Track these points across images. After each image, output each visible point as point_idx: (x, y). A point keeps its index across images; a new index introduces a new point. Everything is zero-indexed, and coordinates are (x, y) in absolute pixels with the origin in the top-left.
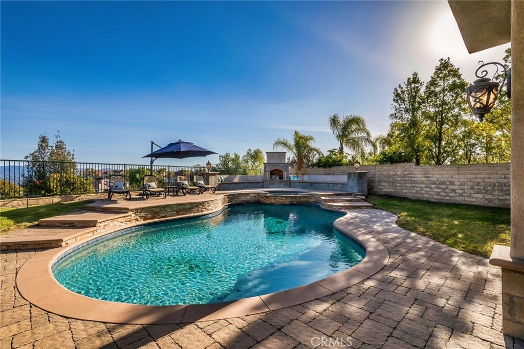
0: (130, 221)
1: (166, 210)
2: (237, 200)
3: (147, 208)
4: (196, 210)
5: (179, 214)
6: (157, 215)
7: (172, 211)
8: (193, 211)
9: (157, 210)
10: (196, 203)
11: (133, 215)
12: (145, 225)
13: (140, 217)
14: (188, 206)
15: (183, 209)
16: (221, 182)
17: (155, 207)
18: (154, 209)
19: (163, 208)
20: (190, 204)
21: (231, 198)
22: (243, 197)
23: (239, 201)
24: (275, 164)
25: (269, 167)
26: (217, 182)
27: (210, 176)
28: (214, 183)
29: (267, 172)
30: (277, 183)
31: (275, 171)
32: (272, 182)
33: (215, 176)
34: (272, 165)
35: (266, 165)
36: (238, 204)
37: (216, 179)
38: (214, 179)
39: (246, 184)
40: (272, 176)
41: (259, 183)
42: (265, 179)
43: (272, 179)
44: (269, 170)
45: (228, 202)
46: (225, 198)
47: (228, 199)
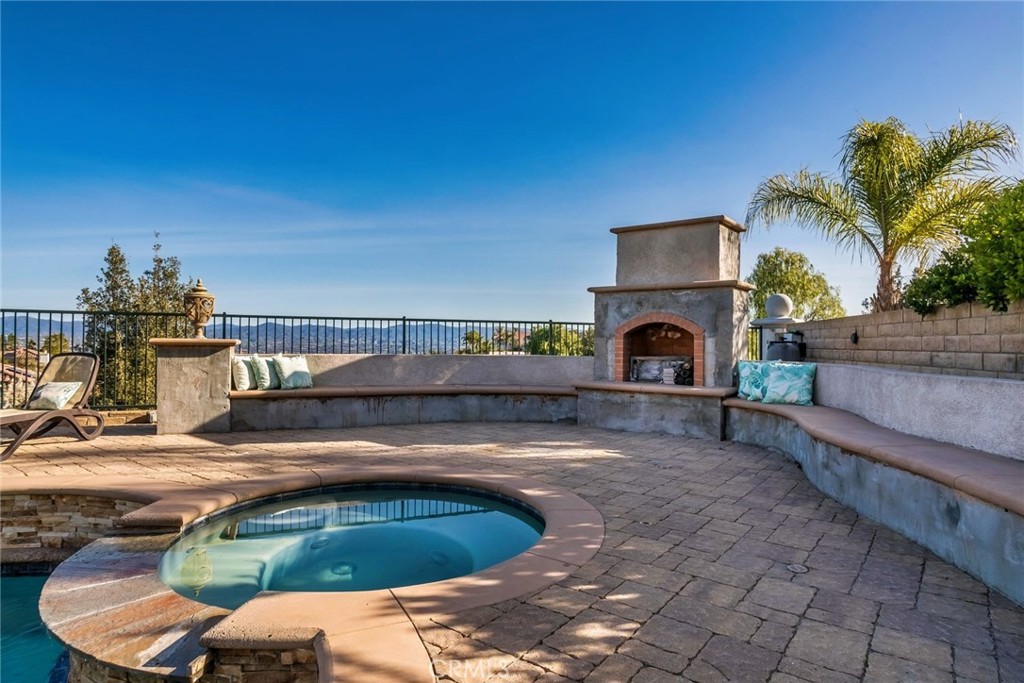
2: (24, 538)
16: (274, 387)
22: (78, 519)
23: (42, 546)
24: (654, 290)
25: (625, 310)
26: (219, 386)
27: (164, 359)
28: (198, 394)
29: (608, 339)
30: (643, 407)
31: (650, 331)
32: (617, 398)
33: (208, 358)
34: (636, 296)
35: (607, 299)
36: (16, 568)
37: (218, 372)
38: (198, 374)
39: (472, 402)
40: (635, 362)
41: (555, 397)
42: (602, 378)
43: (638, 380)
44: (617, 330)
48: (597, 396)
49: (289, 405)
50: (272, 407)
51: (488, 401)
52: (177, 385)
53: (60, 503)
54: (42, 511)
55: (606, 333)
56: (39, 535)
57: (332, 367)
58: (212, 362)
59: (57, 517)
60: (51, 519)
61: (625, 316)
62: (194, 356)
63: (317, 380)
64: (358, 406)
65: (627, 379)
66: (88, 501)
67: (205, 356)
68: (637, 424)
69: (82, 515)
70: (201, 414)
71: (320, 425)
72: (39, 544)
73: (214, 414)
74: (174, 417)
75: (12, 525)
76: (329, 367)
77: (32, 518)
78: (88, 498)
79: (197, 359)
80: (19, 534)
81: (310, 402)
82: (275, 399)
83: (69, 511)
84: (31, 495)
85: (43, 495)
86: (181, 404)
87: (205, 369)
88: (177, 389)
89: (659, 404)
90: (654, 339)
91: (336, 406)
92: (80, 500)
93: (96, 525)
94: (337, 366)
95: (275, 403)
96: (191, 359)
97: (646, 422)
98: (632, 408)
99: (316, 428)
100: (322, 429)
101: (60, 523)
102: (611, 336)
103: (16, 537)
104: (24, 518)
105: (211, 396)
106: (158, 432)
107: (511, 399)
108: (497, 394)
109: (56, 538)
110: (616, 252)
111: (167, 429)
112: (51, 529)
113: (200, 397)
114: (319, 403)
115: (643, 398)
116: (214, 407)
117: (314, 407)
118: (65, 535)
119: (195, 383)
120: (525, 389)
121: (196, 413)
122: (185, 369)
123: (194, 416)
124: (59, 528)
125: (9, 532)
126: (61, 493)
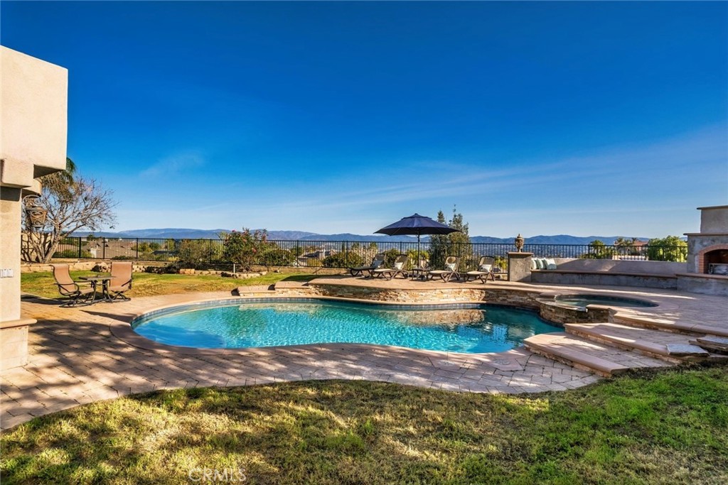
0: (310, 293)
2: (504, 300)
3: (326, 285)
4: (376, 297)
5: (356, 297)
6: (334, 293)
7: (348, 292)
8: (371, 296)
9: (334, 288)
10: (375, 288)
11: (313, 289)
13: (320, 292)
14: (365, 290)
15: (361, 293)
16: (545, 269)
20: (368, 288)
21: (490, 294)
22: (517, 297)
24: (723, 235)
25: (705, 243)
26: (530, 268)
28: (522, 270)
29: (695, 255)
30: (713, 284)
31: (722, 252)
32: (699, 280)
33: (525, 259)
34: (711, 237)
35: (694, 239)
36: (504, 306)
37: (530, 263)
38: (522, 264)
39: (623, 278)
40: (711, 266)
41: (665, 278)
42: (692, 272)
43: (713, 273)
44: (700, 252)
45: (483, 300)
46: (473, 292)
47: (484, 295)
48: (689, 279)
49: (550, 275)
50: (545, 275)
51: (631, 278)
53: (513, 293)
54: (508, 294)
55: (694, 253)
57: (563, 263)
58: (527, 260)
60: (510, 296)
61: (705, 246)
63: (558, 267)
64: (575, 277)
65: (706, 272)
68: (711, 291)
70: (522, 276)
73: (526, 276)
74: (515, 276)
77: (506, 296)
82: (546, 273)
86: (517, 273)
87: (524, 262)
88: (516, 268)
89: (722, 284)
90: (724, 256)
91: (567, 276)
94: (565, 262)
96: (520, 259)
97: (715, 291)
98: (708, 284)
102: (697, 254)
103: (502, 300)
104: (504, 295)
105: (525, 271)
106: (510, 280)
107: (642, 279)
108: (635, 276)
109: (511, 301)
110: (700, 217)
111: (513, 280)
115: (713, 280)
116: (526, 274)
117: (559, 276)
120: (649, 274)
122: (518, 262)
123: (520, 276)
124: (512, 298)
125: (501, 298)
126: (513, 290)
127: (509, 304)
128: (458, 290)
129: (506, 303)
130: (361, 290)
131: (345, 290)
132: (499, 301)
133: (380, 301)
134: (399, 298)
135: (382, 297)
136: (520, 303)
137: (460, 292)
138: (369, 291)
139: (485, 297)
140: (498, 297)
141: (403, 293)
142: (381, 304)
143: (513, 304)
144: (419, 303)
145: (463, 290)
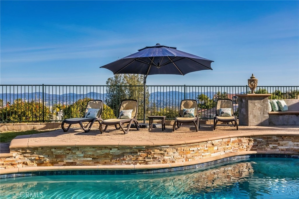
0: (12, 165)
1: (75, 153)
2: (274, 148)
3: (42, 148)
4: (131, 160)
6: (59, 159)
7: (84, 157)
8: (124, 160)
9: (59, 152)
10: (130, 147)
12: (37, 173)
13: (32, 161)
14: (113, 151)
15: (106, 156)
16: (280, 110)
17: (56, 148)
18: (53, 150)
19: (70, 150)
20: (119, 147)
21: (259, 142)
22: (291, 143)
23: (279, 150)
26: (266, 110)
27: (250, 101)
28: (259, 113)
33: (262, 100)
36: (276, 155)
37: (265, 105)
38: (259, 106)
45: (251, 150)
46: (240, 141)
47: (252, 144)
52: (254, 109)
53: (285, 139)
54: (280, 140)
56: (278, 147)
57: (292, 104)
58: (263, 102)
59: (284, 142)
60: (282, 143)
62: (258, 100)
63: (290, 107)
66: (294, 138)
67: (261, 100)
69: (292, 142)
70: (261, 119)
71: (296, 124)
72: (278, 150)
73: (264, 119)
74: (253, 120)
75: (272, 144)
76: (291, 104)
77: (277, 142)
78: (294, 137)
79: (259, 101)
80: (273, 147)
81: (293, 116)
83: (287, 141)
84: (277, 136)
85: (280, 136)
86: (255, 116)
87: (261, 104)
88: (254, 111)
92: (291, 137)
93: (297, 144)
94: (294, 103)
95: (282, 116)
96: (257, 101)
99: (295, 125)
100: (297, 125)
101: (285, 144)
103: (272, 148)
104: (275, 142)
105: (263, 113)
106: (249, 125)
109: (284, 148)
111: (251, 124)
112: (282, 146)
113: (260, 114)
114: (296, 116)
116: (264, 117)
118: (287, 147)
119: (259, 109)
121: (259, 119)
122: (256, 104)
123: (259, 120)
124: (285, 145)
125: (271, 146)
126: (285, 136)
127: (283, 152)
128: (227, 140)
129: (277, 151)
130: (107, 151)
131: (78, 153)
132: (269, 149)
133: (138, 166)
134: (166, 158)
135: (140, 158)
136: (295, 150)
137: (229, 142)
138: (120, 152)
139: (253, 146)
140: (268, 144)
141: (171, 151)
142: (141, 170)
143: (287, 152)
144: (191, 162)
145: (232, 140)
